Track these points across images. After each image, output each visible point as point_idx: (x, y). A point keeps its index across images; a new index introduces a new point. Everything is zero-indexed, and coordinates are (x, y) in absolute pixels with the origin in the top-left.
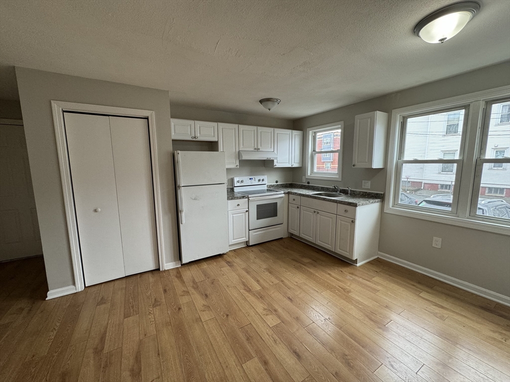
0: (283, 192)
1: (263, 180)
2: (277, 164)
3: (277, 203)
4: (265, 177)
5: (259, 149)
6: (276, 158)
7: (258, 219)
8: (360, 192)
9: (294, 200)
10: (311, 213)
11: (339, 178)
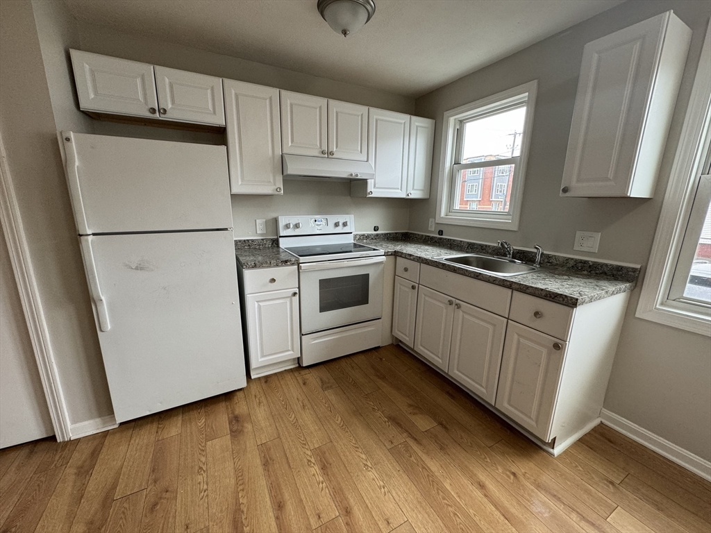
0: (382, 251)
1: (345, 224)
2: (375, 190)
3: (367, 275)
4: (350, 218)
5: (332, 153)
6: (373, 176)
7: (323, 308)
8: (568, 259)
9: (406, 270)
10: (442, 305)
11: (510, 223)
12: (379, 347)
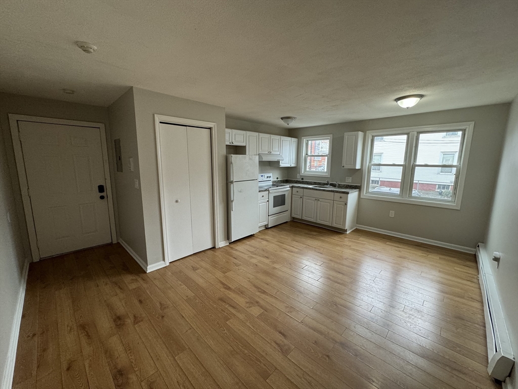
0: (288, 186)
1: (269, 177)
2: (282, 165)
3: (285, 195)
6: (282, 160)
7: (274, 206)
8: (344, 185)
9: (297, 192)
10: (312, 201)
11: (328, 175)
12: (287, 222)
